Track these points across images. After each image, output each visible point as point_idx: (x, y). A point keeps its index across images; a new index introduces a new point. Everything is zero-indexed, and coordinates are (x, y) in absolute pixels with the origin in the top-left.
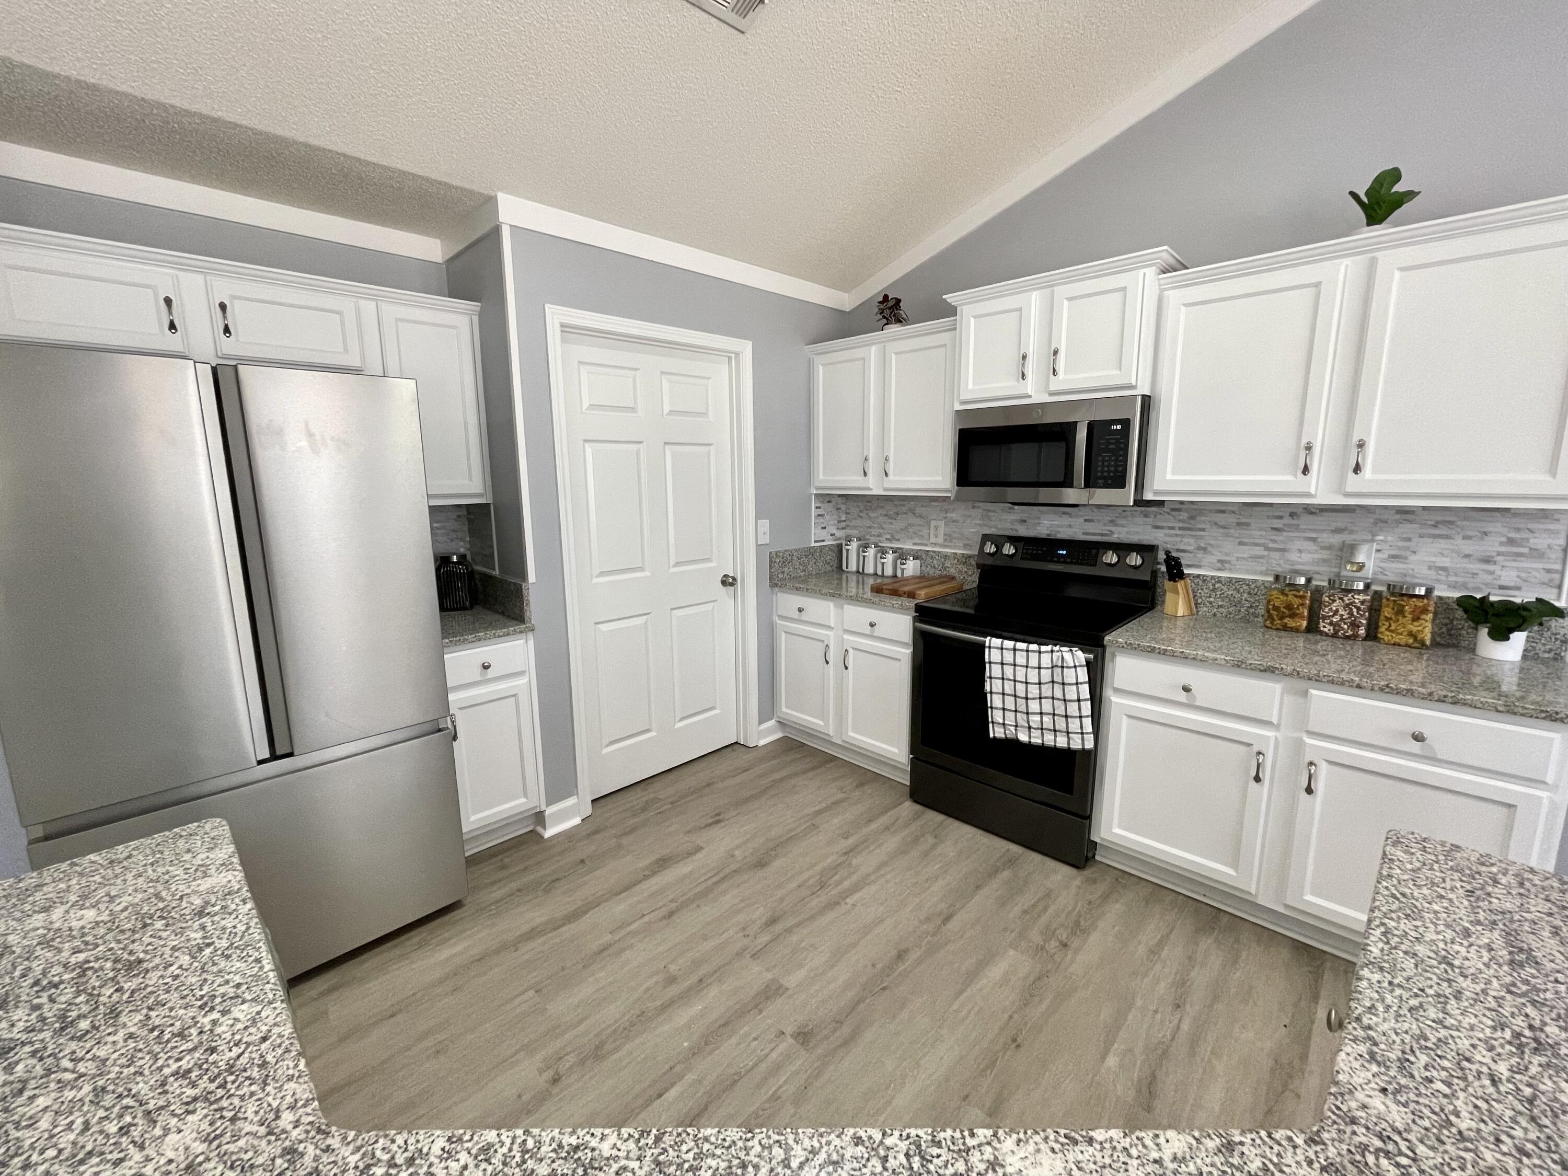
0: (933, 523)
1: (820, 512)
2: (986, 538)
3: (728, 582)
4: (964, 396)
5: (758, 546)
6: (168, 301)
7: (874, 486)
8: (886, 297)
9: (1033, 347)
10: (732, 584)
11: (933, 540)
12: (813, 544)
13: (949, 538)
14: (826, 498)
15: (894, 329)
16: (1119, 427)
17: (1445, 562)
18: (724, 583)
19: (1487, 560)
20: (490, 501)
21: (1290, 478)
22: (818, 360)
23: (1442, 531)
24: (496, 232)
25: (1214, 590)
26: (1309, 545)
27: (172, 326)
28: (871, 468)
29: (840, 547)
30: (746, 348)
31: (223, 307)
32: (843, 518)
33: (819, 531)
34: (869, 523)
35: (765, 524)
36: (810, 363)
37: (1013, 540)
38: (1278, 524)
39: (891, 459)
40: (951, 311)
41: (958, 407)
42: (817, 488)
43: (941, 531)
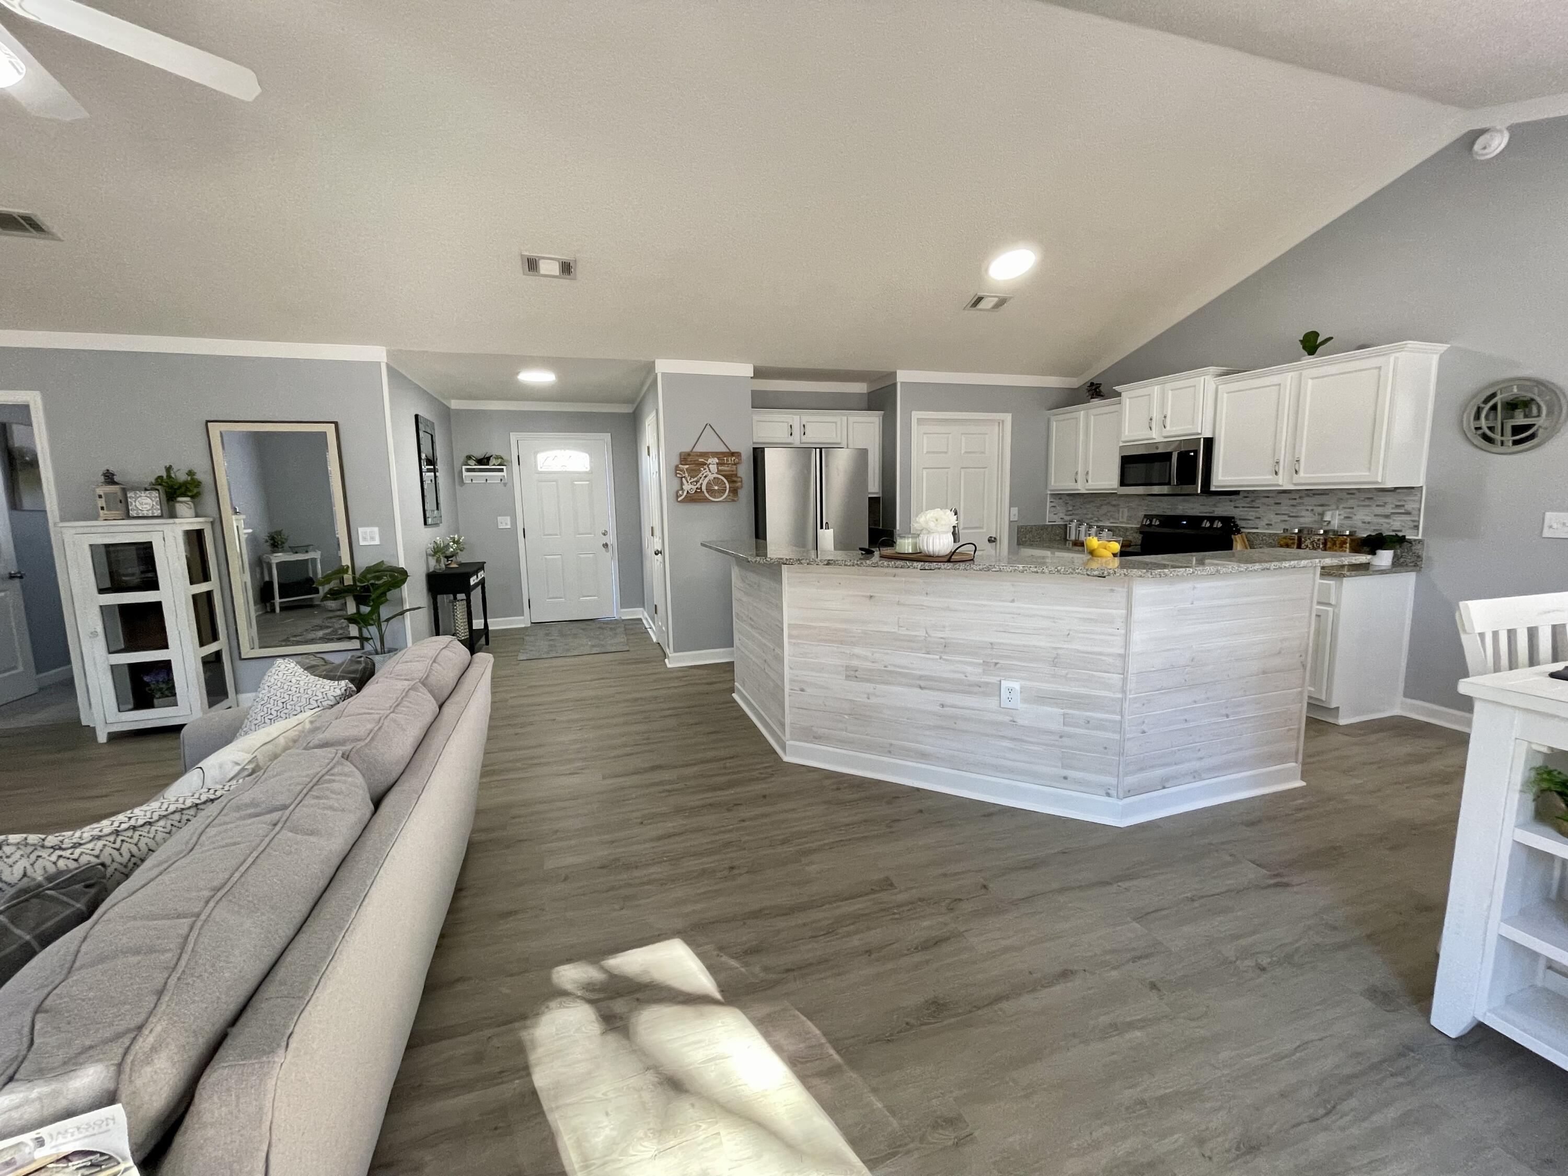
0: (1121, 510)
1: (1053, 504)
2: (1146, 516)
3: (991, 540)
4: (1123, 439)
5: (1010, 522)
6: (791, 426)
7: (1081, 488)
8: (1092, 384)
9: (1156, 415)
10: (994, 542)
11: (1121, 520)
12: (1047, 523)
13: (1129, 518)
14: (1057, 496)
15: (1096, 402)
16: (1192, 454)
17: (1368, 519)
18: (989, 541)
19: (1387, 517)
20: (880, 495)
21: (1271, 477)
22: (1052, 418)
23: (1367, 503)
24: (895, 385)
25: (1262, 540)
26: (1308, 513)
27: (791, 435)
28: (1080, 478)
29: (1066, 525)
30: (1008, 418)
31: (804, 426)
32: (1070, 508)
33: (1052, 515)
34: (1085, 511)
35: (1015, 510)
36: (1049, 421)
37: (1157, 516)
38: (1294, 502)
39: (1090, 473)
40: (1119, 394)
41: (1121, 444)
42: (1051, 490)
43: (1126, 514)
